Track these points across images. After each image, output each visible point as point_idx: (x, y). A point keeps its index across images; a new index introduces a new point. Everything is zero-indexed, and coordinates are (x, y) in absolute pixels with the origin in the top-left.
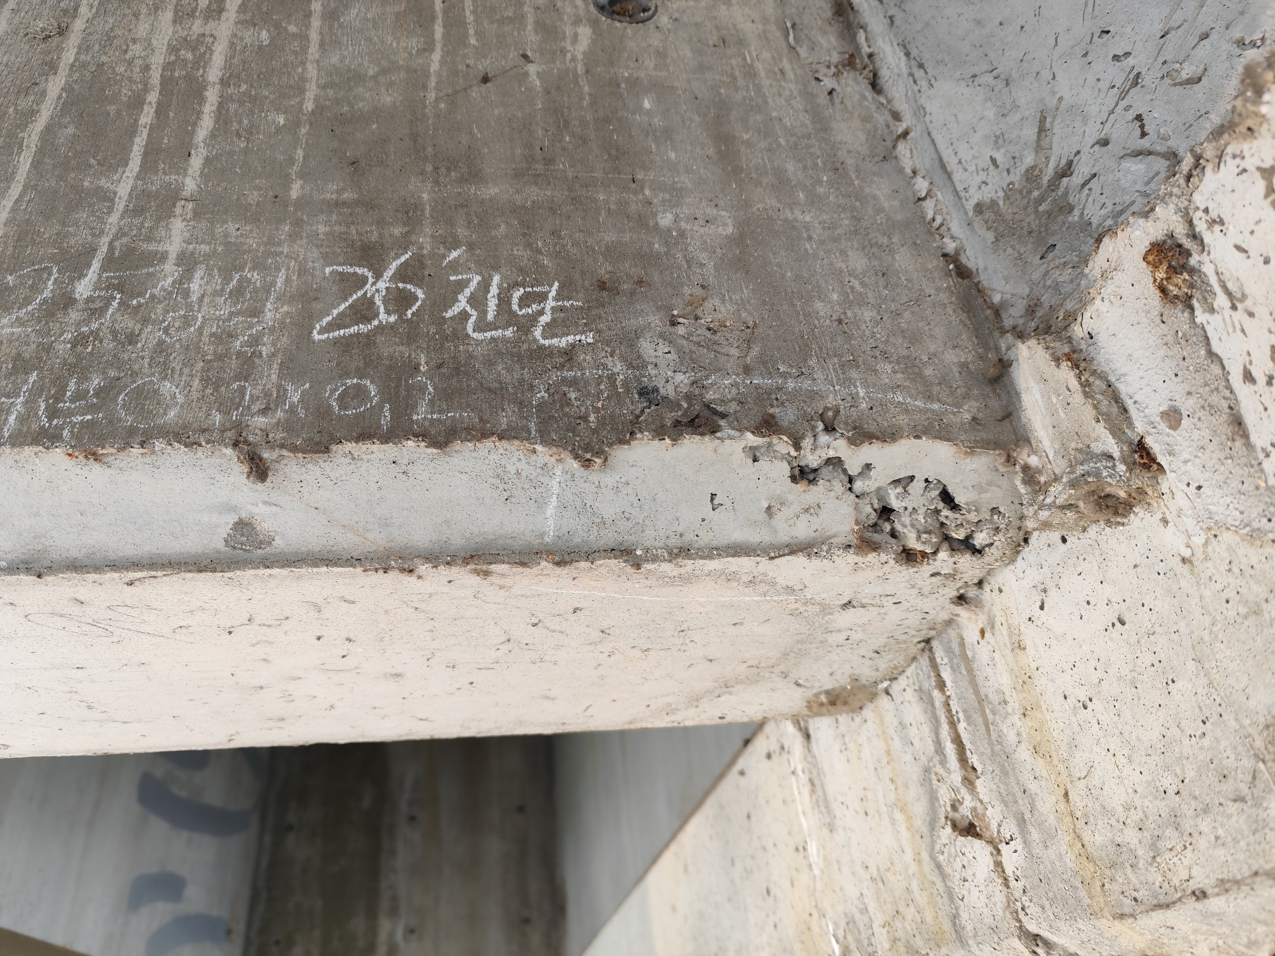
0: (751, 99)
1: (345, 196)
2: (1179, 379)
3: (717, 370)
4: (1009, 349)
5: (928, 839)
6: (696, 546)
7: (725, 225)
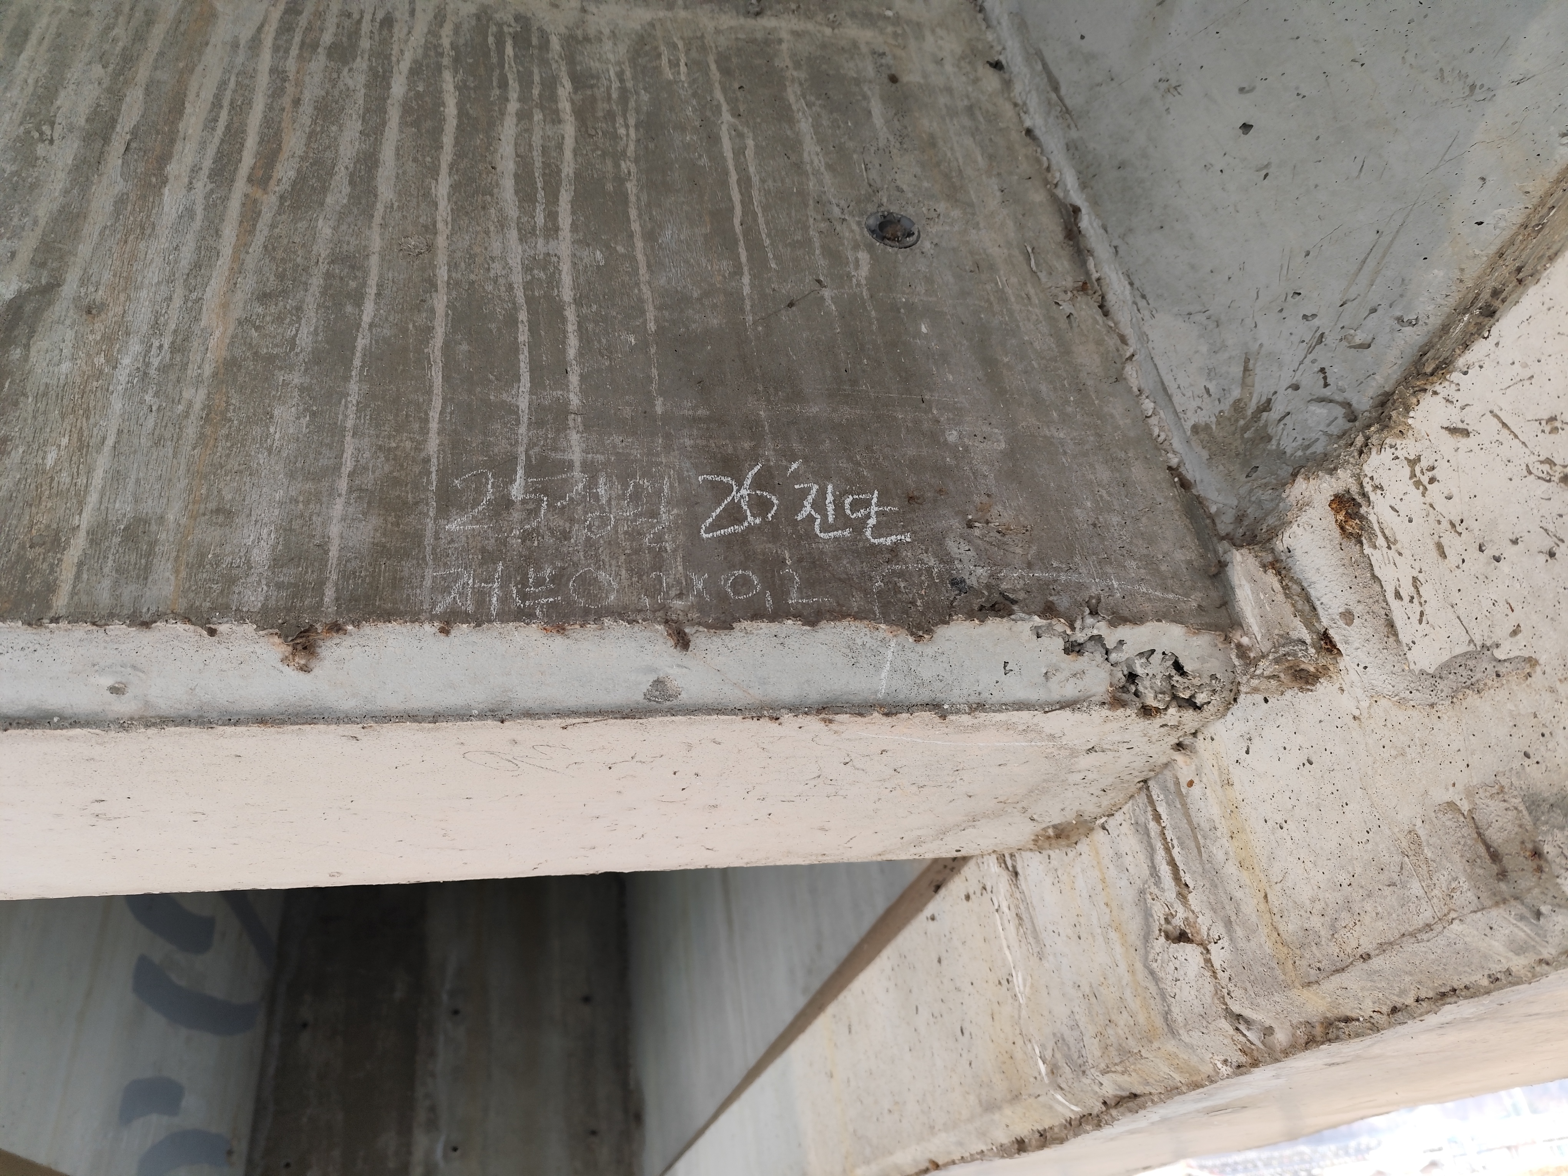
0: (1006, 324)
1: (699, 412)
2: (1352, 591)
3: (1008, 565)
4: (1225, 553)
5: (1142, 951)
6: (990, 702)
7: (998, 441)
